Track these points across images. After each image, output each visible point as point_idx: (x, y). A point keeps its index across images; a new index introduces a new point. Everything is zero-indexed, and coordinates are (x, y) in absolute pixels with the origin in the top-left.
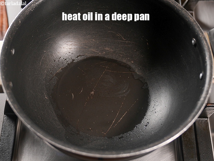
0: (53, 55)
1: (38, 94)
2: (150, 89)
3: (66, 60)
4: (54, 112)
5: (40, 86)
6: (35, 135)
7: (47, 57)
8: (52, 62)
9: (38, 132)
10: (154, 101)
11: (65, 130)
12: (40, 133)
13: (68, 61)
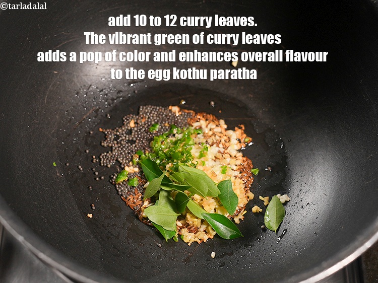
0: (73, 81)
1: (41, 167)
2: (291, 156)
3: (102, 91)
4: (76, 207)
5: (45, 149)
6: (35, 258)
7: (59, 84)
8: (70, 97)
9: (41, 252)
10: (299, 181)
11: (100, 246)
12: (44, 253)
13: (106, 95)
